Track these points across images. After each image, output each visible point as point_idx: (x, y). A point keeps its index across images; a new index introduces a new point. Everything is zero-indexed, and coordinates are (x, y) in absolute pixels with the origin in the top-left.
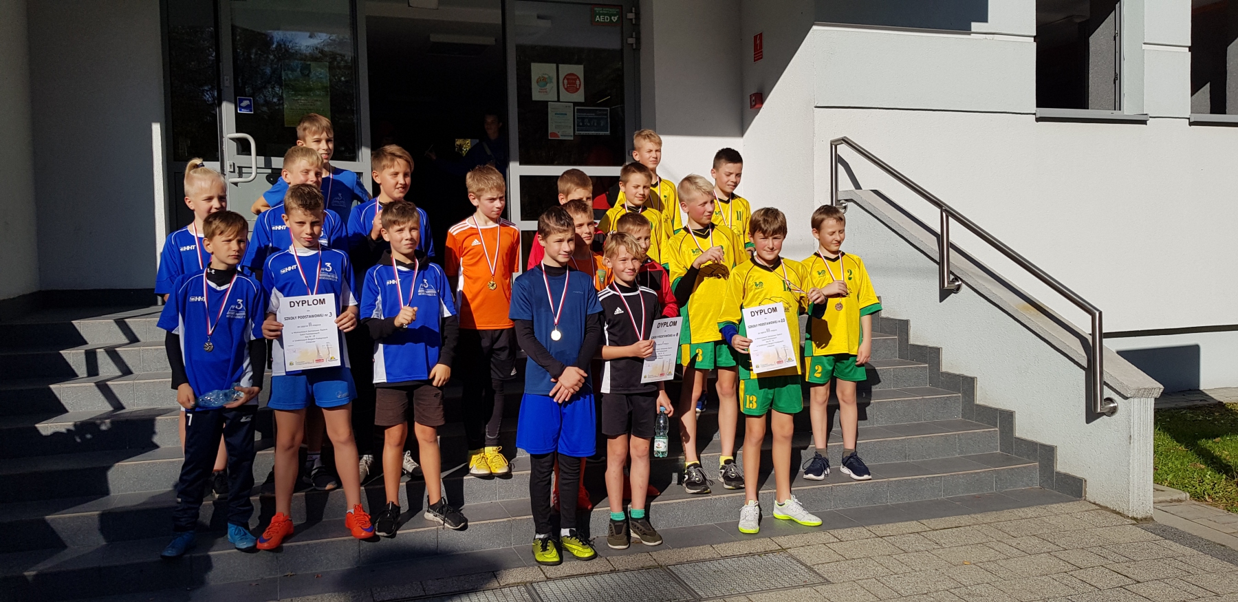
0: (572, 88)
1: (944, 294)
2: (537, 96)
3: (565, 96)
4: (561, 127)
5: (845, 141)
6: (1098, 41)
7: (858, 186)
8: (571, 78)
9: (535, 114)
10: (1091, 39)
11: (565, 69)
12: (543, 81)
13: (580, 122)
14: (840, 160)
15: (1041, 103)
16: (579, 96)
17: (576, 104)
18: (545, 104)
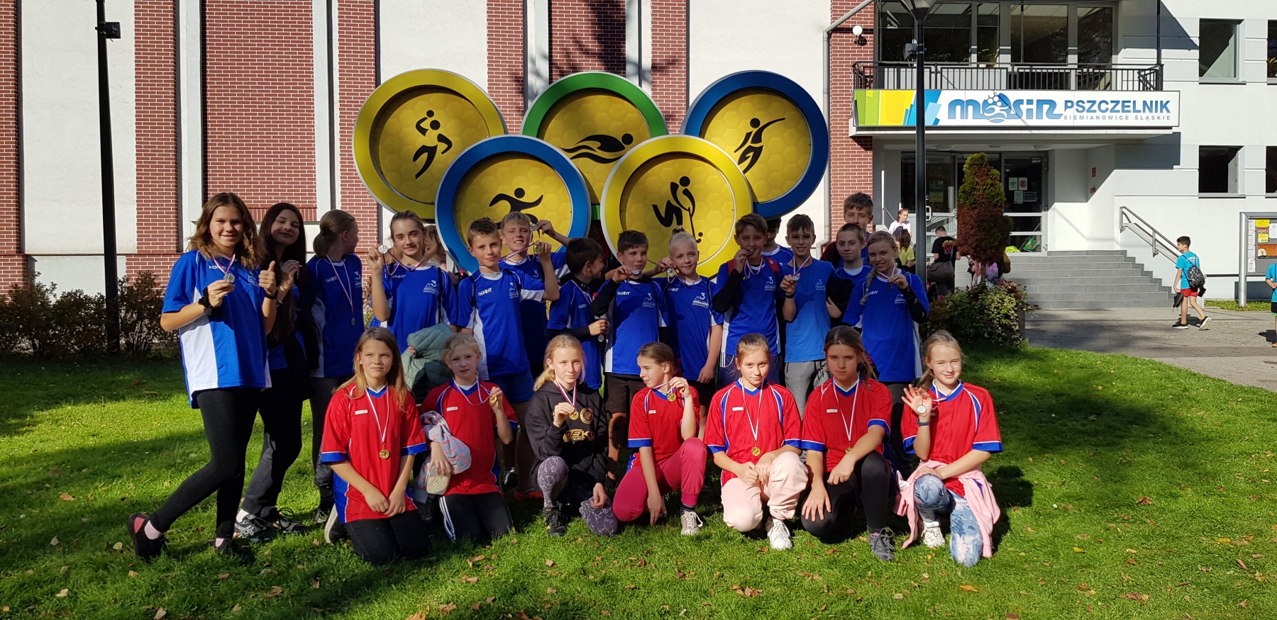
0: (1023, 186)
1: (1154, 255)
2: (1010, 189)
3: (1020, 188)
4: (1019, 199)
5: (1124, 207)
6: (1231, 165)
7: (1130, 222)
8: (1023, 182)
9: (1010, 195)
10: (1229, 164)
11: (1021, 179)
12: (1013, 183)
13: (1025, 197)
14: (1123, 213)
15: (1200, 191)
16: (1026, 188)
17: (1024, 191)
18: (1013, 192)
